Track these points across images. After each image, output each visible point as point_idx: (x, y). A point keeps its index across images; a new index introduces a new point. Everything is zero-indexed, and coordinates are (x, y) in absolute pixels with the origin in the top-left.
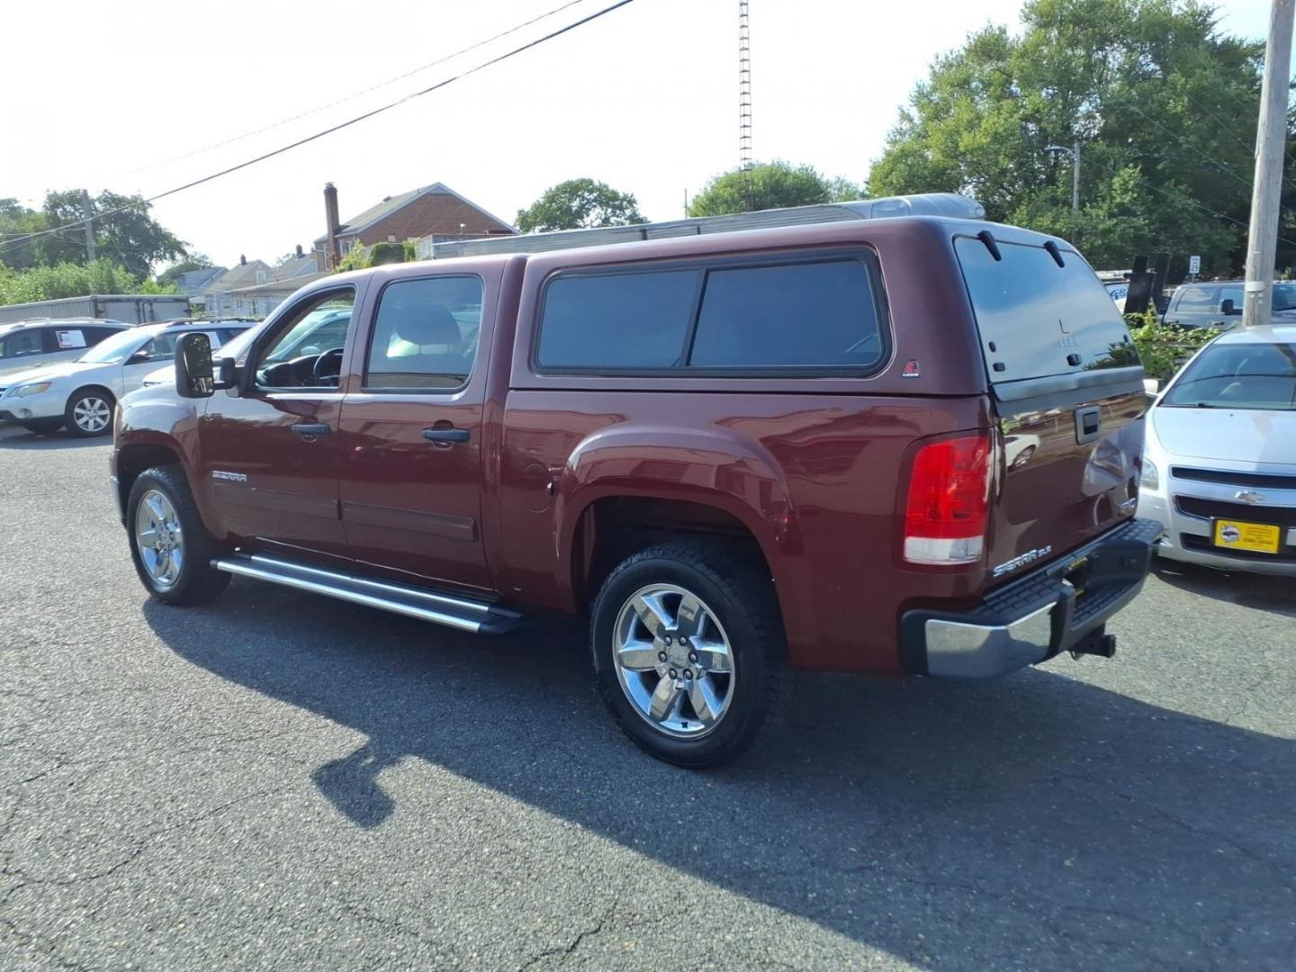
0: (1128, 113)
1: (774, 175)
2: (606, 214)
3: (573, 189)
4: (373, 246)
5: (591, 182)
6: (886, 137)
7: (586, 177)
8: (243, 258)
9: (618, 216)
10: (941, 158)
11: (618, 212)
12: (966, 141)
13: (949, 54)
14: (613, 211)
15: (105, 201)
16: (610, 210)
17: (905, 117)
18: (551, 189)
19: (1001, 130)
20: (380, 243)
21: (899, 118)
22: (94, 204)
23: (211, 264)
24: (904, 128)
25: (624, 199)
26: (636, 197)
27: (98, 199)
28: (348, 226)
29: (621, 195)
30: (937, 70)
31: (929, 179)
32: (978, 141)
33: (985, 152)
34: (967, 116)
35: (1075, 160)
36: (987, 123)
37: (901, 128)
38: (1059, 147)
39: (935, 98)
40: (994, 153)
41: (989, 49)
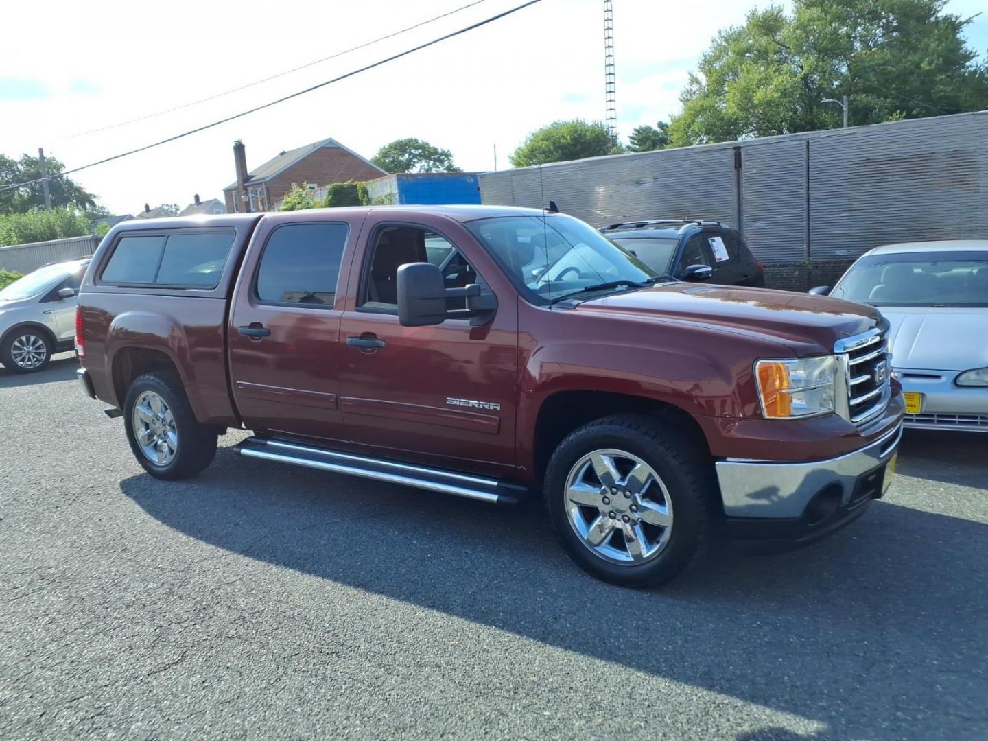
0: (886, 72)
1: (576, 131)
2: (428, 165)
3: (402, 147)
4: (329, 187)
5: (416, 141)
6: (679, 97)
7: (414, 137)
8: (147, 207)
9: (438, 167)
10: (737, 111)
11: (438, 164)
12: (758, 97)
13: (728, 30)
14: (434, 164)
15: (25, 163)
16: (431, 163)
17: (694, 80)
18: (384, 147)
19: (788, 86)
20: (335, 184)
21: (689, 81)
22: (16, 165)
23: (108, 213)
24: (694, 89)
25: (442, 155)
26: (452, 152)
27: (20, 162)
28: (254, 176)
29: (440, 151)
30: (720, 43)
31: (725, 128)
32: (769, 96)
33: (770, 105)
34: (758, 77)
35: (844, 109)
36: (777, 81)
37: (691, 90)
38: (831, 100)
39: (717, 65)
40: (777, 105)
41: (769, 24)
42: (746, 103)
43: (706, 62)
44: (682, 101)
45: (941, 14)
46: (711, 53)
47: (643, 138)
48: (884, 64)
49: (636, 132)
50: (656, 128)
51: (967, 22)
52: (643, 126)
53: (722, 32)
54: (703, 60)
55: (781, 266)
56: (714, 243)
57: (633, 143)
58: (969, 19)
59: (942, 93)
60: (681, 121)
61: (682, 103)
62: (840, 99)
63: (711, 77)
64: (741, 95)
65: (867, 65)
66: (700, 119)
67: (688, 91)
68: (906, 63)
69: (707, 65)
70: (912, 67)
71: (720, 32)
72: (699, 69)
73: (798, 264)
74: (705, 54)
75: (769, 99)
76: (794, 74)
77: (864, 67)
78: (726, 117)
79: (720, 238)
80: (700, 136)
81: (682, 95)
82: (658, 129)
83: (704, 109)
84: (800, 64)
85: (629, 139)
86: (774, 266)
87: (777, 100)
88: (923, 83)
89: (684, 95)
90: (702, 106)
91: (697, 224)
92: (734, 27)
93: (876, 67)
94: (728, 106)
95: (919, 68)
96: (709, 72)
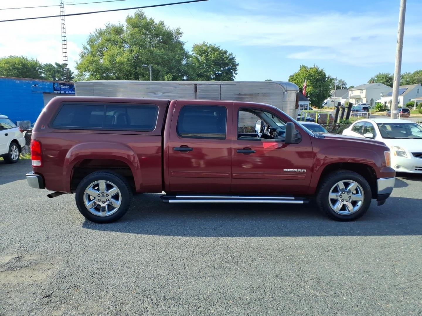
10: (109, 63)
12: (118, 59)
19: (129, 57)
21: (83, 48)
30: (96, 34)
33: (123, 64)
34: (117, 51)
35: (150, 70)
36: (126, 54)
38: (145, 65)
41: (118, 31)
42: (113, 61)
44: (80, 56)
48: (163, 55)
52: (48, 63)
62: (149, 66)
63: (93, 48)
64: (110, 58)
65: (157, 54)
67: (83, 52)
68: (170, 55)
69: (91, 41)
70: (172, 57)
71: (96, 30)
72: (88, 44)
75: (123, 61)
78: (103, 66)
81: (80, 53)
82: (55, 66)
83: (91, 62)
87: (126, 62)
92: (102, 29)
95: (174, 58)
96: (92, 46)
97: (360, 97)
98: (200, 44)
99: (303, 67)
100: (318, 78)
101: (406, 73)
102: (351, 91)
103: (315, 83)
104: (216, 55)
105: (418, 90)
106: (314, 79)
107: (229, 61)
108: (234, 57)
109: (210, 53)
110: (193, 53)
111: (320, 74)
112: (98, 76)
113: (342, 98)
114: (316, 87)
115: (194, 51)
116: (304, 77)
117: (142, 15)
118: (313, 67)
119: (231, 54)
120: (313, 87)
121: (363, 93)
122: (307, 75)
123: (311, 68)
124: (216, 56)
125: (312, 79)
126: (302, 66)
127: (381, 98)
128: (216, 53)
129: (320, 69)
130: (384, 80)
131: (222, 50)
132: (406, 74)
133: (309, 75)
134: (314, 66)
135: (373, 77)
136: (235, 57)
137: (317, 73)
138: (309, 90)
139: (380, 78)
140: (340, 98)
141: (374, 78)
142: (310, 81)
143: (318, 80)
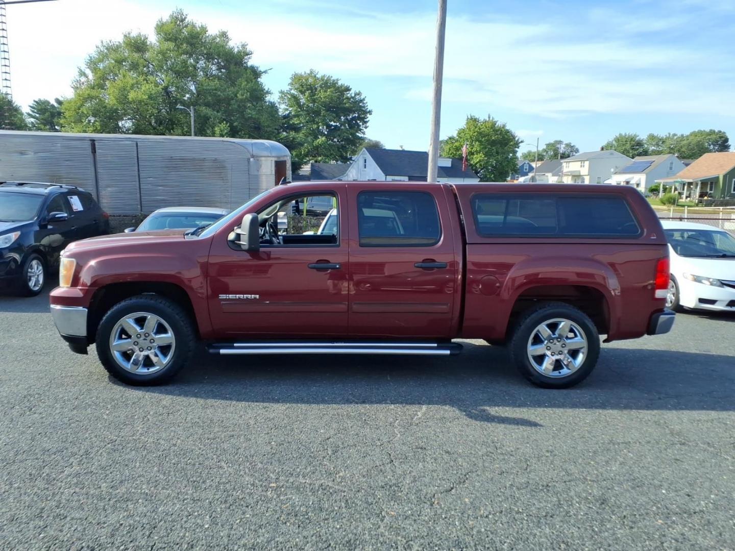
0: (217, 95)
6: (71, 84)
10: (116, 103)
12: (132, 95)
17: (82, 74)
19: (153, 92)
21: (78, 73)
24: (82, 80)
30: (102, 50)
31: (108, 114)
32: (140, 97)
33: (141, 103)
34: (131, 82)
35: (191, 115)
36: (145, 87)
37: (80, 80)
38: (183, 107)
39: (101, 66)
40: (146, 104)
41: (138, 46)
42: (123, 99)
43: (91, 62)
44: (72, 87)
45: (249, 64)
46: (96, 56)
47: (42, 109)
48: (216, 90)
49: (35, 103)
50: (53, 102)
51: (265, 72)
52: (42, 99)
53: (104, 42)
54: (89, 60)
55: (124, 216)
56: (71, 200)
57: (33, 112)
58: (266, 71)
59: (250, 115)
60: (72, 104)
61: (72, 89)
62: (189, 107)
63: (96, 73)
64: (119, 92)
65: (205, 88)
66: (88, 105)
67: (78, 81)
68: (229, 91)
69: (93, 64)
70: (232, 95)
71: (102, 42)
72: (87, 67)
73: (134, 215)
74: (91, 55)
75: (140, 99)
76: (157, 85)
77: (203, 89)
78: (108, 106)
79: (76, 197)
80: (88, 117)
81: (73, 83)
82: (56, 105)
83: (90, 98)
84: (162, 79)
85: (30, 108)
86: (120, 216)
87: (145, 101)
88: (239, 106)
89: (74, 83)
90: (89, 95)
91: (59, 187)
92: (113, 41)
93: (211, 91)
94: (110, 98)
95: (236, 96)
96: (94, 70)
97: (580, 173)
98: (305, 73)
99: (472, 119)
100: (493, 138)
101: (669, 134)
102: (567, 162)
103: (489, 148)
104: (328, 93)
105: (672, 163)
106: (487, 140)
107: (352, 105)
108: (364, 99)
109: (319, 89)
110: (291, 89)
111: (498, 133)
112: (97, 125)
113: (553, 175)
114: (490, 155)
115: (292, 84)
116: (471, 137)
117: (182, 20)
118: (487, 119)
119: (359, 94)
120: (486, 155)
121: (585, 166)
122: (476, 133)
123: (485, 122)
124: (329, 95)
125: (484, 140)
126: (469, 117)
127: (611, 177)
128: (329, 90)
129: (499, 124)
130: (628, 146)
131: (342, 86)
132: (670, 136)
133: (480, 133)
134: (489, 117)
135: (611, 140)
136: (366, 99)
137: (493, 131)
138: (478, 160)
139: (622, 142)
140: (549, 175)
141: (612, 142)
142: (481, 145)
143: (493, 143)
